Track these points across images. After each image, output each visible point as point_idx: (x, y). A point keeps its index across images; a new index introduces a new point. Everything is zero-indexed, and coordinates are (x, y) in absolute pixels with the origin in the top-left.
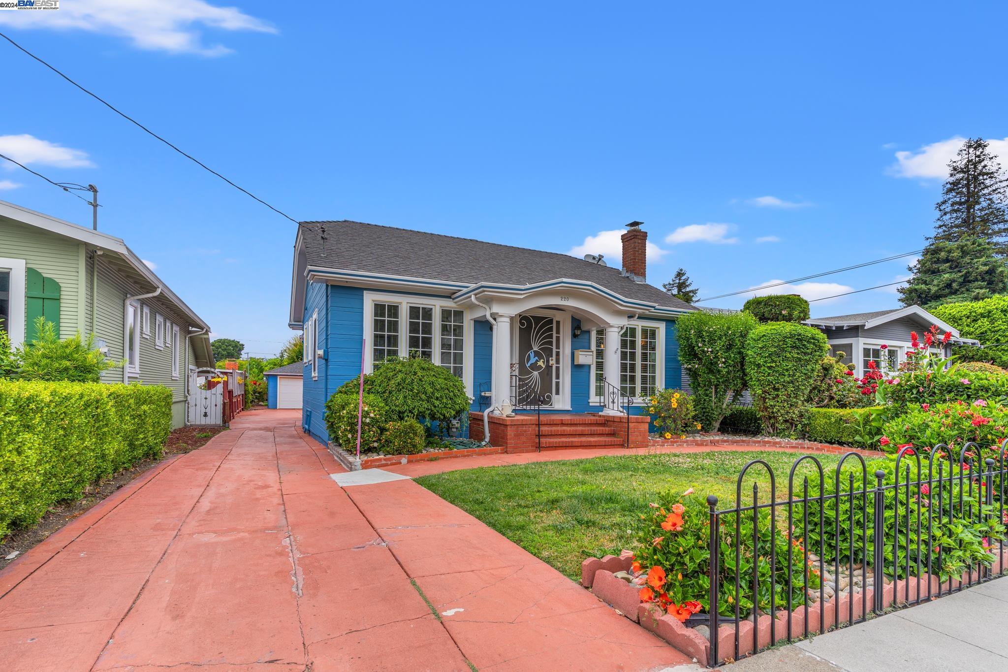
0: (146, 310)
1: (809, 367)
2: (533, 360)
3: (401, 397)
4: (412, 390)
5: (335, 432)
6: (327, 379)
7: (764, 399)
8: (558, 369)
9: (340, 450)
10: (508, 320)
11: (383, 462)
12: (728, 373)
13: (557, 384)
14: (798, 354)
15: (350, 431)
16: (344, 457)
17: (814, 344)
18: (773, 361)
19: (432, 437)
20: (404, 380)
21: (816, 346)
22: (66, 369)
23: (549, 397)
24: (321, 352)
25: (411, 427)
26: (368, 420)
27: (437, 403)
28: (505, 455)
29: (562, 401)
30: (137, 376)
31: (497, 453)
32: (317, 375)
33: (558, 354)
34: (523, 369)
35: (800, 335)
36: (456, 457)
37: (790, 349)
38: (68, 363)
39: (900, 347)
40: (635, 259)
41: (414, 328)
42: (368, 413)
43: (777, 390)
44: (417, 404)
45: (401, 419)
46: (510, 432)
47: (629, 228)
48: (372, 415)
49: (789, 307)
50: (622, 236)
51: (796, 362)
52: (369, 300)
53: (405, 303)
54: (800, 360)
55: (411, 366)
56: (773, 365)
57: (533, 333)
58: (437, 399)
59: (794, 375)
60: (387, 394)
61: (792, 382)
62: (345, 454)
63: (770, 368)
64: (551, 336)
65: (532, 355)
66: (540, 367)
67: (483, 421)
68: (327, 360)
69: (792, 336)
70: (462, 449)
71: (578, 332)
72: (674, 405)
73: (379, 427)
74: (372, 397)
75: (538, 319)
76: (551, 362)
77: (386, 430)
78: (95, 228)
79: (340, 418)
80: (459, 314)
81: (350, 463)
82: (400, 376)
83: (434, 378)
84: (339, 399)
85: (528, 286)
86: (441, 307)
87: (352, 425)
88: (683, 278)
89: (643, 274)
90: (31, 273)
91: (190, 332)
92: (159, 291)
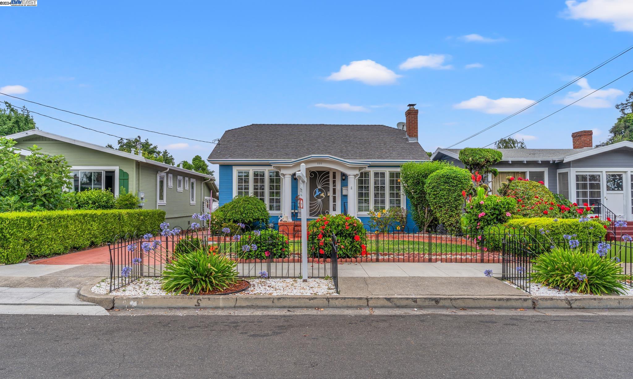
0: (170, 176)
2: (318, 193)
6: (219, 205)
8: (334, 197)
10: (290, 176)
13: (334, 206)
14: (449, 186)
21: (459, 181)
22: (127, 204)
23: (328, 212)
26: (214, 222)
30: (165, 204)
33: (334, 189)
34: (312, 198)
37: (443, 184)
38: (127, 202)
41: (256, 181)
47: (409, 108)
48: (216, 220)
49: (473, 156)
52: (235, 170)
53: (251, 170)
54: (450, 190)
57: (318, 179)
63: (434, 194)
64: (328, 181)
65: (317, 191)
66: (322, 197)
68: (219, 197)
75: (320, 172)
76: (328, 194)
80: (278, 173)
86: (269, 170)
89: (416, 136)
90: (121, 171)
91: (204, 180)
92: (168, 169)
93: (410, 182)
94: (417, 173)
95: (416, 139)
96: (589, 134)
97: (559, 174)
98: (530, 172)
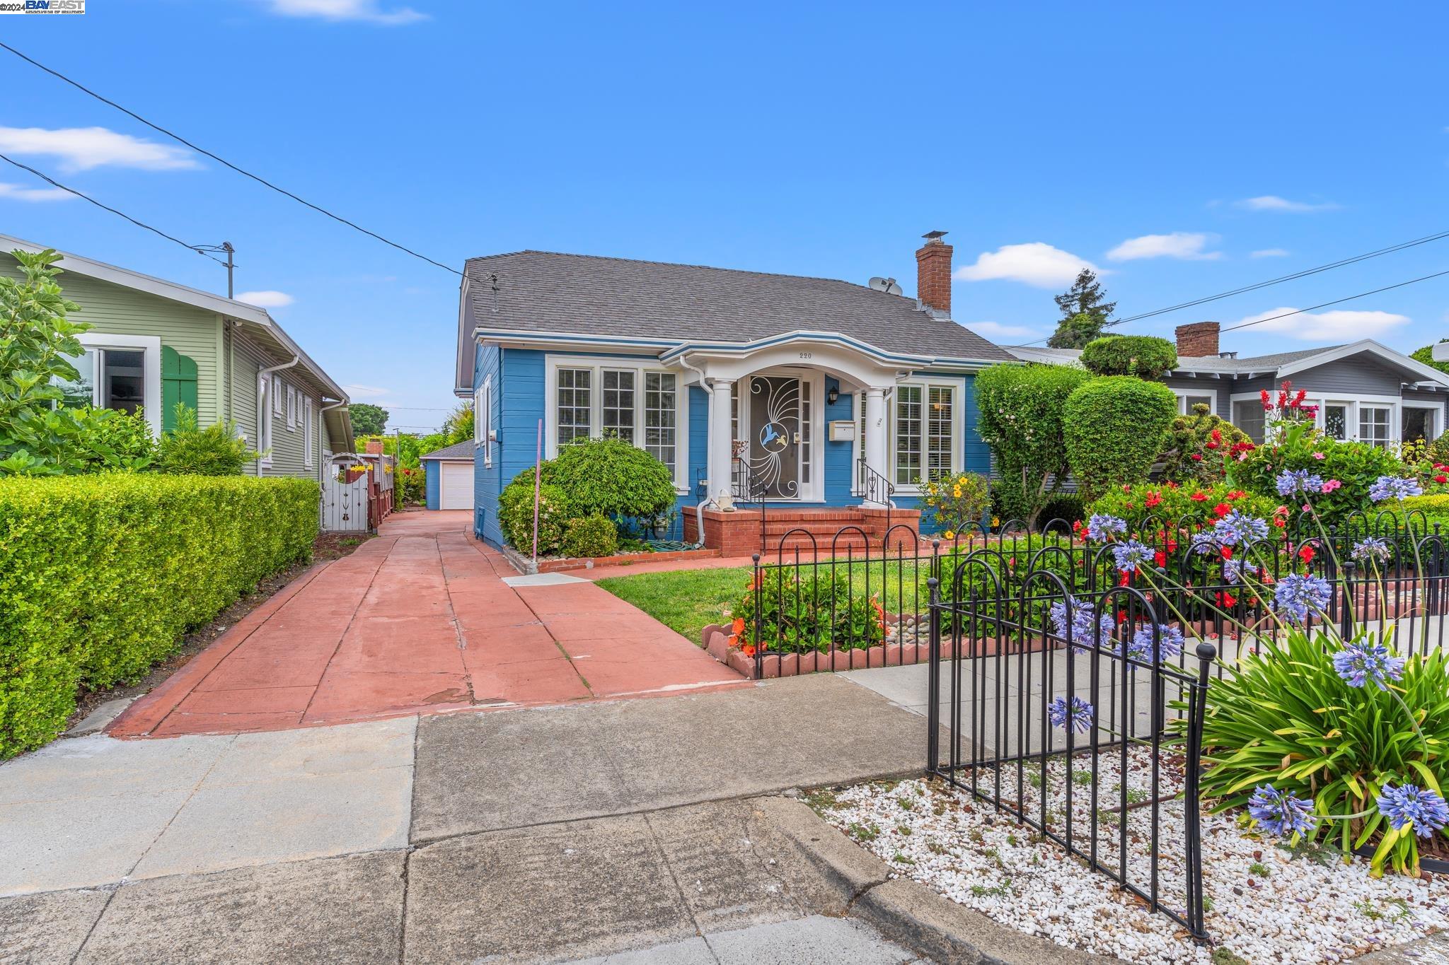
0: (278, 382)
1: (1148, 439)
2: (770, 437)
3: (587, 487)
4: (600, 480)
5: (510, 532)
6: (501, 467)
7: (1089, 483)
8: (806, 448)
9: (516, 554)
10: (728, 386)
11: (564, 565)
12: (1041, 448)
13: (806, 468)
14: (1133, 421)
15: (526, 529)
16: (519, 561)
17: (1155, 406)
18: (1098, 432)
19: (625, 535)
20: (591, 467)
21: (1158, 409)
22: (211, 462)
23: (793, 485)
24: (493, 433)
25: (597, 523)
26: (546, 516)
27: (630, 494)
28: (720, 559)
29: (812, 491)
30: (271, 467)
31: (709, 556)
32: (490, 461)
33: (806, 427)
34: (756, 449)
35: (1134, 394)
36: (656, 561)
37: (1119, 415)
38: (213, 455)
39: (1350, 403)
40: (934, 286)
41: (609, 398)
42: (546, 508)
43: (1106, 471)
44: (606, 496)
45: (587, 514)
46: (726, 530)
47: (926, 241)
48: (551, 510)
50: (918, 252)
51: (1130, 432)
52: (552, 366)
53: (597, 367)
54: (1135, 429)
55: (601, 449)
56: (1098, 436)
57: (770, 401)
58: (632, 489)
59: (1128, 450)
60: (570, 485)
61: (1125, 460)
62: (520, 557)
63: (1093, 440)
64: (796, 404)
65: (769, 430)
66: (781, 445)
67: (696, 517)
68: (500, 443)
69: (1122, 397)
70: (666, 553)
71: (834, 397)
72: (958, 494)
73: (561, 525)
74: (552, 487)
75: (777, 382)
76: (796, 439)
77: (569, 528)
78: (230, 297)
79: (514, 514)
80: (670, 378)
81: (525, 566)
82: (587, 462)
83: (628, 464)
84: (514, 491)
85: (752, 343)
86: (645, 370)
87: (528, 522)
88: (1090, 285)
89: (947, 308)
90: (167, 351)
91: (324, 405)
92: (296, 360)
93: (1024, 410)
94: (1039, 387)
95: (947, 315)
96: (1213, 329)
97: (1236, 403)
98: (1188, 398)
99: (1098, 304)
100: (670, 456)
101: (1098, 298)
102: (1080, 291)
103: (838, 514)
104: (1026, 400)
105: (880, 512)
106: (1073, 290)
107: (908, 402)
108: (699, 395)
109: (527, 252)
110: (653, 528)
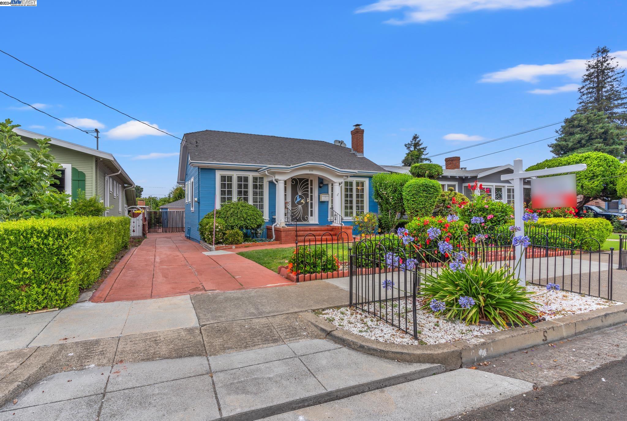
0: (111, 180)
1: (432, 200)
2: (298, 200)
3: (232, 219)
4: (237, 216)
5: (203, 236)
6: (199, 211)
7: (412, 216)
8: (312, 204)
9: (206, 244)
10: (283, 182)
11: (225, 248)
12: (395, 203)
13: (312, 211)
14: (426, 194)
15: (210, 235)
16: (208, 246)
17: (434, 189)
18: (415, 198)
19: (246, 237)
20: (234, 212)
22: (92, 211)
23: (307, 218)
24: (196, 199)
25: (237, 232)
26: (218, 230)
27: (248, 222)
28: (281, 245)
29: (314, 220)
30: (109, 212)
31: (277, 244)
32: (193, 209)
33: (311, 196)
34: (293, 205)
35: (427, 185)
36: (258, 246)
37: (422, 192)
38: (93, 208)
39: (504, 186)
40: (357, 144)
41: (240, 186)
42: (218, 227)
43: (418, 211)
44: (239, 222)
45: (232, 229)
46: (283, 234)
47: (354, 127)
48: (219, 227)
49: (430, 170)
50: (351, 132)
52: (218, 175)
53: (235, 175)
54: (427, 197)
55: (237, 205)
56: (415, 199)
57: (298, 186)
58: (249, 220)
59: (425, 204)
60: (226, 218)
61: (424, 208)
62: (208, 245)
63: (413, 201)
64: (308, 188)
65: (298, 197)
66: (302, 203)
67: (272, 229)
68: (199, 203)
69: (423, 185)
70: (261, 243)
71: (322, 185)
72: (366, 220)
73: (223, 233)
74: (219, 219)
75: (301, 180)
76: (308, 200)
77: (226, 234)
78: (98, 149)
79: (206, 229)
80: (261, 179)
81: (210, 248)
82: (232, 210)
83: (247, 211)
84: (205, 221)
85: (292, 166)
86: (252, 176)
87: (211, 232)
88: (417, 140)
89: (362, 152)
90: (74, 170)
91: (125, 187)
92: (120, 172)
93: (389, 190)
94: (394, 182)
95: (362, 155)
96: (458, 159)
97: (464, 187)
98: (448, 185)
99: (421, 147)
100: (262, 207)
101: (420, 145)
102: (414, 142)
103: (323, 228)
104: (390, 187)
105: (338, 227)
106: (411, 142)
107: (348, 187)
108: (272, 185)
109: (207, 131)
110: (256, 234)
